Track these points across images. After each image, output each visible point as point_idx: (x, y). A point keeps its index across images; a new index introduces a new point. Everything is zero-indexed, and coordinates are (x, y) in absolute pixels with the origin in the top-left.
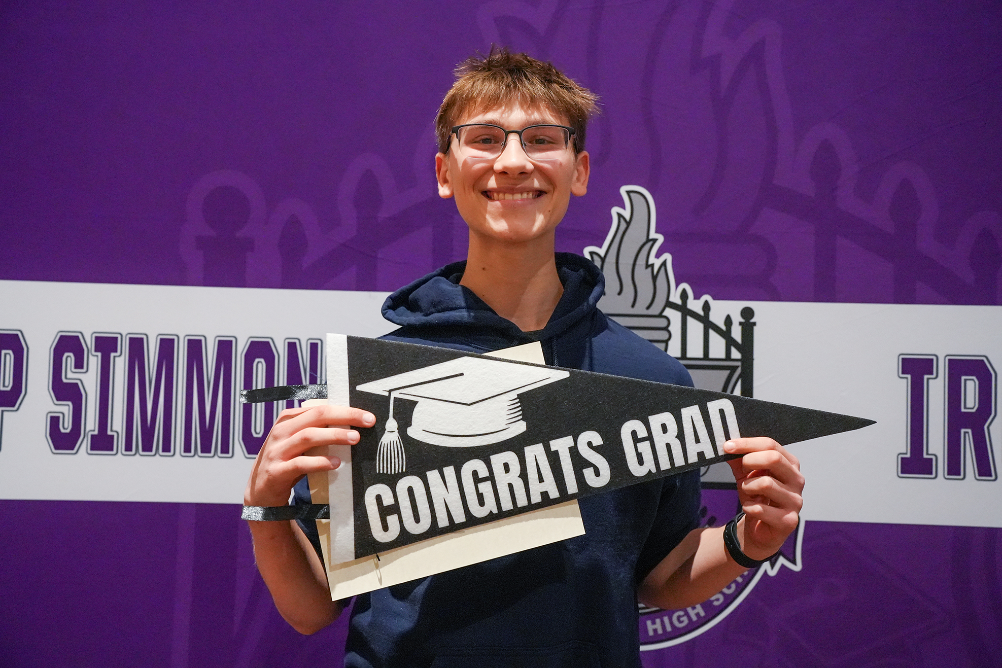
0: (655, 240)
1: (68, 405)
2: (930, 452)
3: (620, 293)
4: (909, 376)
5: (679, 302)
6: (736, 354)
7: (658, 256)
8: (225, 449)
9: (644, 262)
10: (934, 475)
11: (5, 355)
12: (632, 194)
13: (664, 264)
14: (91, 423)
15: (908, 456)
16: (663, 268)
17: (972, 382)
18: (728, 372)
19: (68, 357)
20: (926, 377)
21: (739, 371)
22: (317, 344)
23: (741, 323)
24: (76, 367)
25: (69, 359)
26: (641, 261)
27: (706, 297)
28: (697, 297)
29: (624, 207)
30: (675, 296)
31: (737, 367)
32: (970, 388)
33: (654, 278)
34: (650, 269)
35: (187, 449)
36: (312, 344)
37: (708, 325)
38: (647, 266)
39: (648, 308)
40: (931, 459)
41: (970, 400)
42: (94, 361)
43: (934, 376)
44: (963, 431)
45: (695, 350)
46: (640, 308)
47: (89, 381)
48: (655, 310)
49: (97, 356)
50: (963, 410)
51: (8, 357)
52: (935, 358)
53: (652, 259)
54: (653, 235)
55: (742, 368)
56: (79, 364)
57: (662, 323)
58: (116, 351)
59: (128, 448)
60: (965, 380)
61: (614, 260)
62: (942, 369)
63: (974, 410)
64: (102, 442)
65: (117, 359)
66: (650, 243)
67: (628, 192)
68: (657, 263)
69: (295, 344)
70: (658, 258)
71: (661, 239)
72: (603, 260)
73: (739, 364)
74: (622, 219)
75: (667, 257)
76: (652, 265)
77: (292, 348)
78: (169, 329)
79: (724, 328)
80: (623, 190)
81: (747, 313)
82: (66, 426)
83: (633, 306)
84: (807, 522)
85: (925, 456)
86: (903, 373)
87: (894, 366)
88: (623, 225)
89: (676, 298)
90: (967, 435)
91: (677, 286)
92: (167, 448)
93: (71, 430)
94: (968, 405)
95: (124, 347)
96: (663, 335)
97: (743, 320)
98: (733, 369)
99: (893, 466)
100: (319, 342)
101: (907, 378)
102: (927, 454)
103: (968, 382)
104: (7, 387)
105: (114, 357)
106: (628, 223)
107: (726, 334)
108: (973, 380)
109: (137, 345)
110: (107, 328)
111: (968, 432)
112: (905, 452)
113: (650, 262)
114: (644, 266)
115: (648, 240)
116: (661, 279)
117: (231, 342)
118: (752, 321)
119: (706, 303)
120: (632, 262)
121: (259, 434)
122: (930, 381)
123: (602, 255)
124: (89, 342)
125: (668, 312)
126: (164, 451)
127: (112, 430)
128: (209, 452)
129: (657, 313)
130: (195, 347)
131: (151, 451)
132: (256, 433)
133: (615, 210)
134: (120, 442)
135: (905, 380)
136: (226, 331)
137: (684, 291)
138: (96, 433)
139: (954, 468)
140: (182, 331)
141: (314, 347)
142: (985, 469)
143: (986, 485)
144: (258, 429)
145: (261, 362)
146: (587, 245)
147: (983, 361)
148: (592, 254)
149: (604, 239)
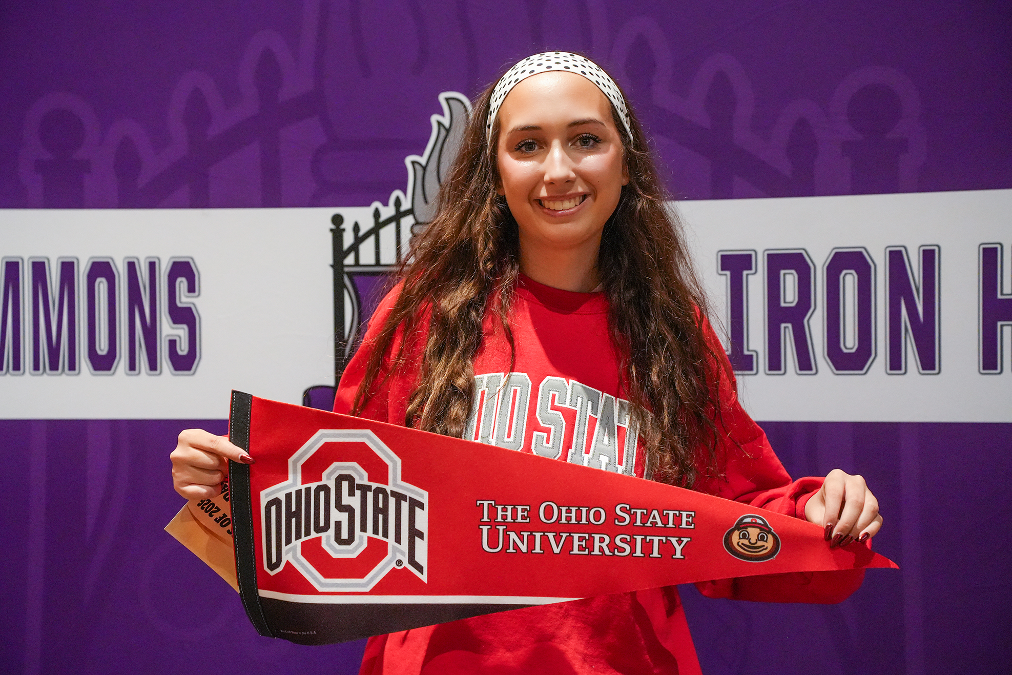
2: (750, 349)
4: (728, 273)
8: (72, 367)
10: (754, 372)
12: (451, 102)
17: (791, 275)
20: (745, 273)
22: (155, 262)
32: (790, 281)
35: (36, 367)
36: (150, 263)
40: (752, 355)
41: (790, 295)
43: (753, 271)
44: (783, 325)
50: (783, 304)
52: (753, 253)
60: (785, 274)
61: (435, 169)
62: (761, 264)
63: (793, 305)
67: (447, 100)
69: (134, 263)
74: (441, 127)
77: (132, 267)
80: (442, 97)
85: (746, 352)
86: (722, 270)
87: (713, 263)
90: (787, 329)
92: (17, 367)
94: (787, 301)
100: (157, 261)
101: (726, 275)
102: (748, 350)
103: (787, 276)
108: (792, 273)
111: (787, 327)
117: (73, 263)
121: (103, 351)
122: (750, 277)
123: (424, 164)
126: (14, 370)
128: (57, 370)
131: (2, 370)
132: (101, 351)
133: (435, 118)
135: (724, 278)
136: (68, 253)
139: (775, 364)
140: (26, 254)
141: (152, 266)
142: (805, 363)
143: (806, 380)
144: (102, 347)
145: (102, 282)
146: (409, 155)
147: (802, 254)
148: (413, 163)
149: (425, 148)
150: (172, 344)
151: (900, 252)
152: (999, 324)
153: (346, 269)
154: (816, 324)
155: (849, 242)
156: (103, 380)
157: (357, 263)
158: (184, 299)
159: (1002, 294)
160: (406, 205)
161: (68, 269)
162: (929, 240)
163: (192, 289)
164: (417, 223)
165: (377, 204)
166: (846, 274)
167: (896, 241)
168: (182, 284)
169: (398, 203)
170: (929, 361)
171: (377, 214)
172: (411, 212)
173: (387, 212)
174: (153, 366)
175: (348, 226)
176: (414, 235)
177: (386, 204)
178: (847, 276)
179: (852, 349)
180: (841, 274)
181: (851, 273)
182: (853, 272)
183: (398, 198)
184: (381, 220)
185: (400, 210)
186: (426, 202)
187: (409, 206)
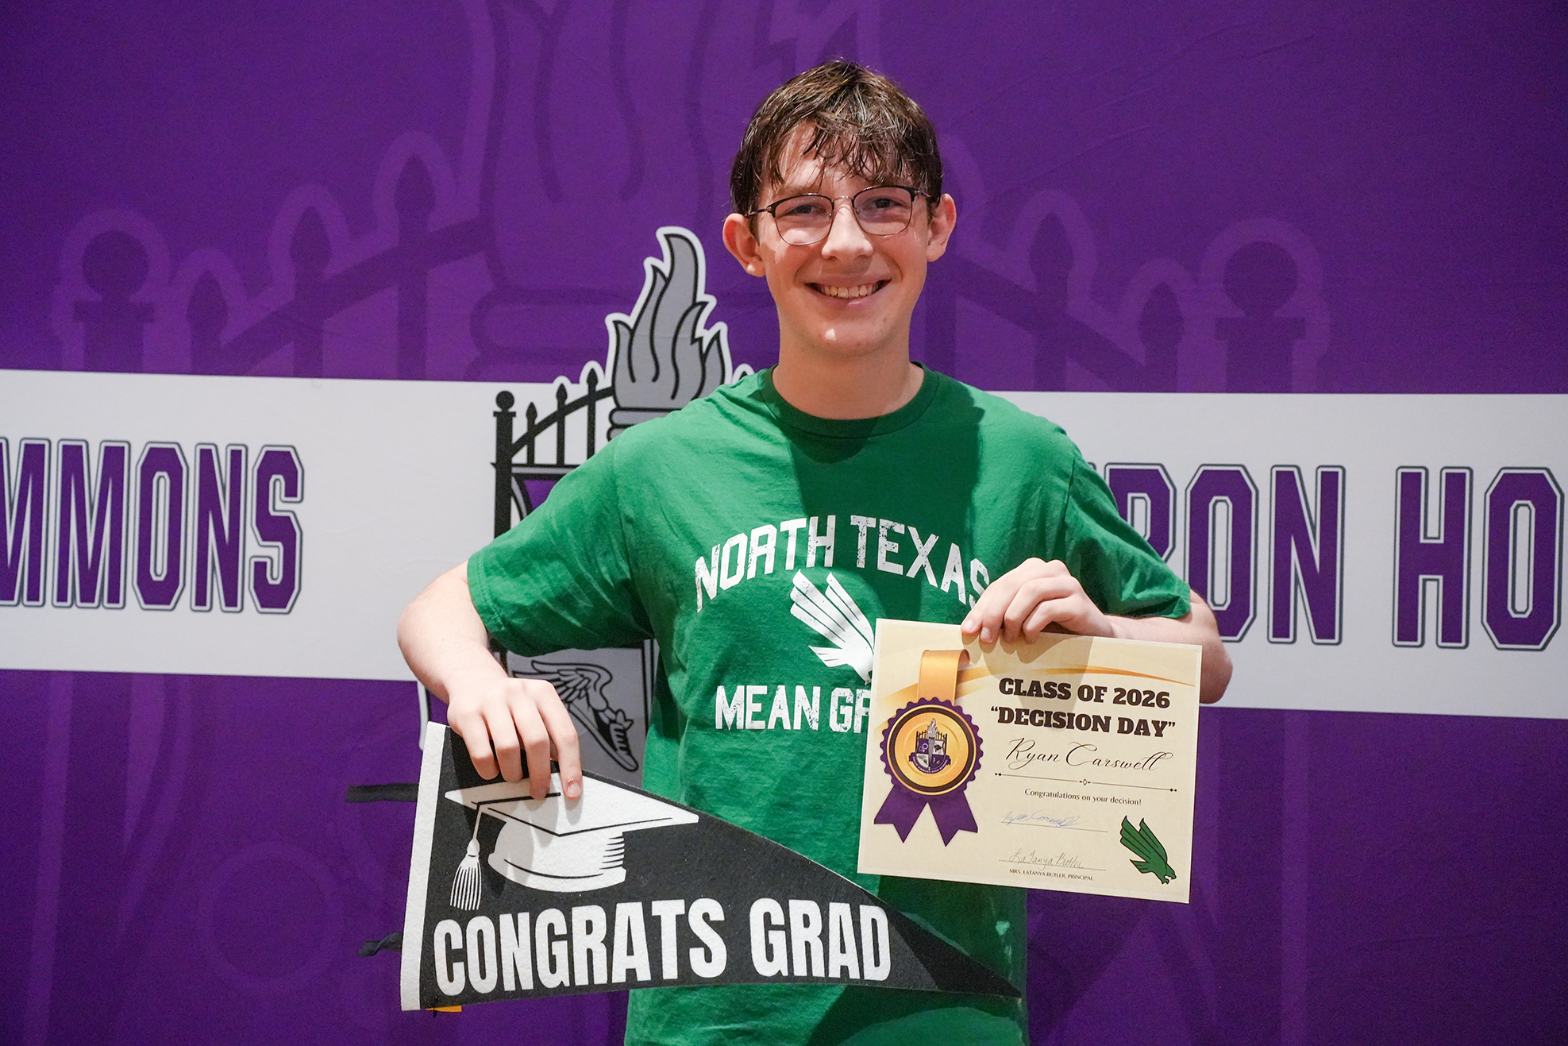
0: (704, 304)
3: (655, 379)
7: (708, 326)
8: (114, 597)
9: (689, 335)
12: (672, 240)
13: (717, 337)
16: (715, 343)
17: (1143, 501)
22: (240, 451)
26: (685, 333)
29: (662, 259)
32: (1140, 510)
33: (703, 357)
34: (697, 344)
35: (62, 597)
36: (233, 452)
38: (694, 340)
39: (694, 399)
46: (683, 400)
53: (700, 331)
54: (701, 296)
60: (1133, 499)
61: (648, 333)
66: (698, 308)
67: (668, 237)
68: (707, 336)
70: (708, 330)
71: (712, 301)
72: (632, 332)
74: (658, 275)
75: (721, 327)
76: (701, 340)
77: (206, 457)
78: (36, 432)
80: (661, 233)
83: (673, 397)
88: (661, 283)
91: (734, 368)
92: (33, 595)
100: (243, 449)
103: (1137, 502)
106: (667, 281)
108: (1143, 498)
113: (697, 335)
114: (689, 341)
115: (695, 304)
116: (712, 359)
117: (122, 448)
120: (672, 335)
121: (160, 576)
123: (632, 325)
126: (30, 599)
128: (93, 601)
130: (73, 456)
131: (12, 599)
132: (157, 575)
133: (649, 262)
136: (116, 434)
140: (55, 432)
141: (236, 456)
144: (159, 570)
145: (163, 477)
146: (611, 312)
147: (1157, 471)
148: (616, 323)
149: (634, 303)
150: (260, 568)
151: (1292, 473)
152: (1421, 577)
153: (515, 470)
155: (1223, 457)
156: (158, 617)
157: (531, 462)
158: (280, 505)
159: (1426, 537)
160: (604, 383)
161: (114, 456)
162: (1331, 459)
163: (291, 491)
165: (562, 380)
166: (1217, 501)
167: (1286, 458)
168: (277, 483)
170: (1326, 627)
172: (610, 392)
173: (577, 391)
174: (231, 599)
175: (519, 408)
176: (615, 426)
177: (575, 380)
178: (1219, 504)
179: (1222, 605)
180: (1210, 501)
181: (1225, 501)
182: (1227, 498)
183: (593, 374)
184: (568, 402)
185: (595, 387)
186: (633, 380)
187: (608, 384)
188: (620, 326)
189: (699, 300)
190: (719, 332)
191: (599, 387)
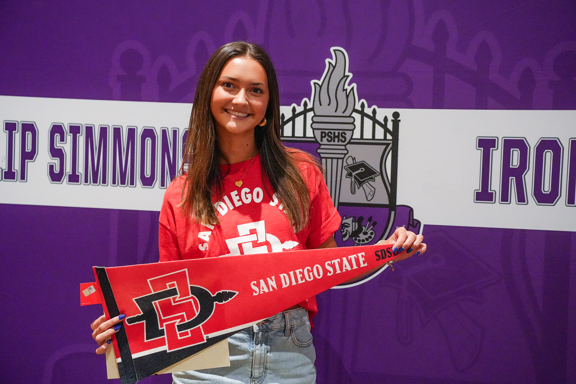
0: (348, 76)
1: (58, 160)
2: (492, 189)
4: (482, 149)
5: (360, 109)
6: (389, 137)
7: (349, 85)
8: (132, 183)
9: (342, 88)
10: (494, 202)
11: (28, 134)
12: (336, 52)
13: (353, 89)
14: (68, 169)
15: (480, 191)
16: (352, 91)
17: (517, 151)
18: (385, 146)
19: (57, 135)
20: (491, 149)
21: (391, 146)
22: (176, 130)
23: (392, 120)
24: (61, 141)
25: (57, 136)
26: (340, 88)
27: (375, 107)
28: (369, 106)
29: (332, 59)
30: (358, 106)
31: (390, 144)
32: (516, 155)
33: (347, 96)
34: (345, 92)
35: (114, 182)
36: (174, 131)
37: (375, 122)
38: (344, 90)
39: (343, 112)
40: (493, 193)
41: (515, 162)
42: (69, 138)
43: (496, 148)
44: (510, 178)
45: (368, 135)
46: (339, 113)
47: (67, 147)
48: (347, 113)
49: (71, 135)
50: (511, 167)
51: (29, 135)
52: (496, 139)
53: (346, 87)
54: (347, 73)
55: (392, 144)
56: (62, 139)
57: (351, 120)
58: (79, 133)
59: (86, 181)
60: (513, 151)
61: (326, 87)
62: (500, 145)
63: (517, 167)
64: (74, 178)
65: (80, 137)
66: (346, 78)
67: (334, 51)
68: (349, 88)
69: (165, 130)
70: (349, 86)
71: (351, 75)
72: (321, 87)
73: (391, 142)
74: (331, 65)
75: (354, 85)
76: (346, 90)
77: (164, 132)
78: (104, 123)
79: (383, 123)
80: (332, 49)
81: (396, 115)
82: (57, 170)
84: (425, 225)
85: (489, 191)
86: (479, 147)
87: (474, 143)
88: (332, 68)
89: (358, 107)
90: (513, 180)
91: (359, 101)
92: (104, 182)
93: (59, 172)
94: (513, 165)
95: (83, 131)
96: (351, 127)
97: (393, 119)
98: (388, 145)
99: (472, 196)
100: (177, 130)
101: (481, 150)
102: (491, 190)
104: (29, 150)
105: (79, 136)
106: (334, 67)
107: (384, 126)
108: (517, 150)
109: (89, 130)
110: (75, 122)
111: (513, 179)
112: (479, 189)
113: (345, 88)
114: (342, 90)
115: (344, 76)
116: (351, 97)
117: (134, 129)
118: (398, 119)
119: (374, 110)
120: (336, 88)
121: (148, 175)
122: (494, 151)
123: (320, 84)
124: (66, 129)
125: (354, 115)
126: (103, 183)
127: (78, 173)
128: (125, 184)
129: (348, 115)
130: (117, 131)
131: (97, 183)
132: (147, 175)
133: (327, 60)
134: (82, 178)
136: (132, 124)
137: (363, 103)
138: (71, 173)
139: (505, 198)
140: (111, 123)
141: (175, 132)
142: (521, 198)
143: (522, 207)
144: (148, 173)
145: (149, 139)
146: (313, 79)
147: (523, 140)
148: (315, 83)
149: (322, 76)
154: (529, 178)
155: (549, 134)
156: (147, 191)
157: (283, 135)
160: (310, 106)
161: (132, 132)
164: (315, 116)
165: (294, 105)
166: (547, 152)
169: (306, 104)
171: (294, 110)
172: (312, 109)
173: (300, 109)
176: (314, 122)
177: (299, 105)
178: (547, 153)
179: (548, 192)
180: (544, 152)
181: (550, 152)
182: (551, 151)
183: (306, 102)
184: (296, 113)
185: (306, 108)
186: (321, 105)
187: (312, 106)
188: (316, 85)
189: (346, 74)
190: (353, 87)
191: (308, 108)
